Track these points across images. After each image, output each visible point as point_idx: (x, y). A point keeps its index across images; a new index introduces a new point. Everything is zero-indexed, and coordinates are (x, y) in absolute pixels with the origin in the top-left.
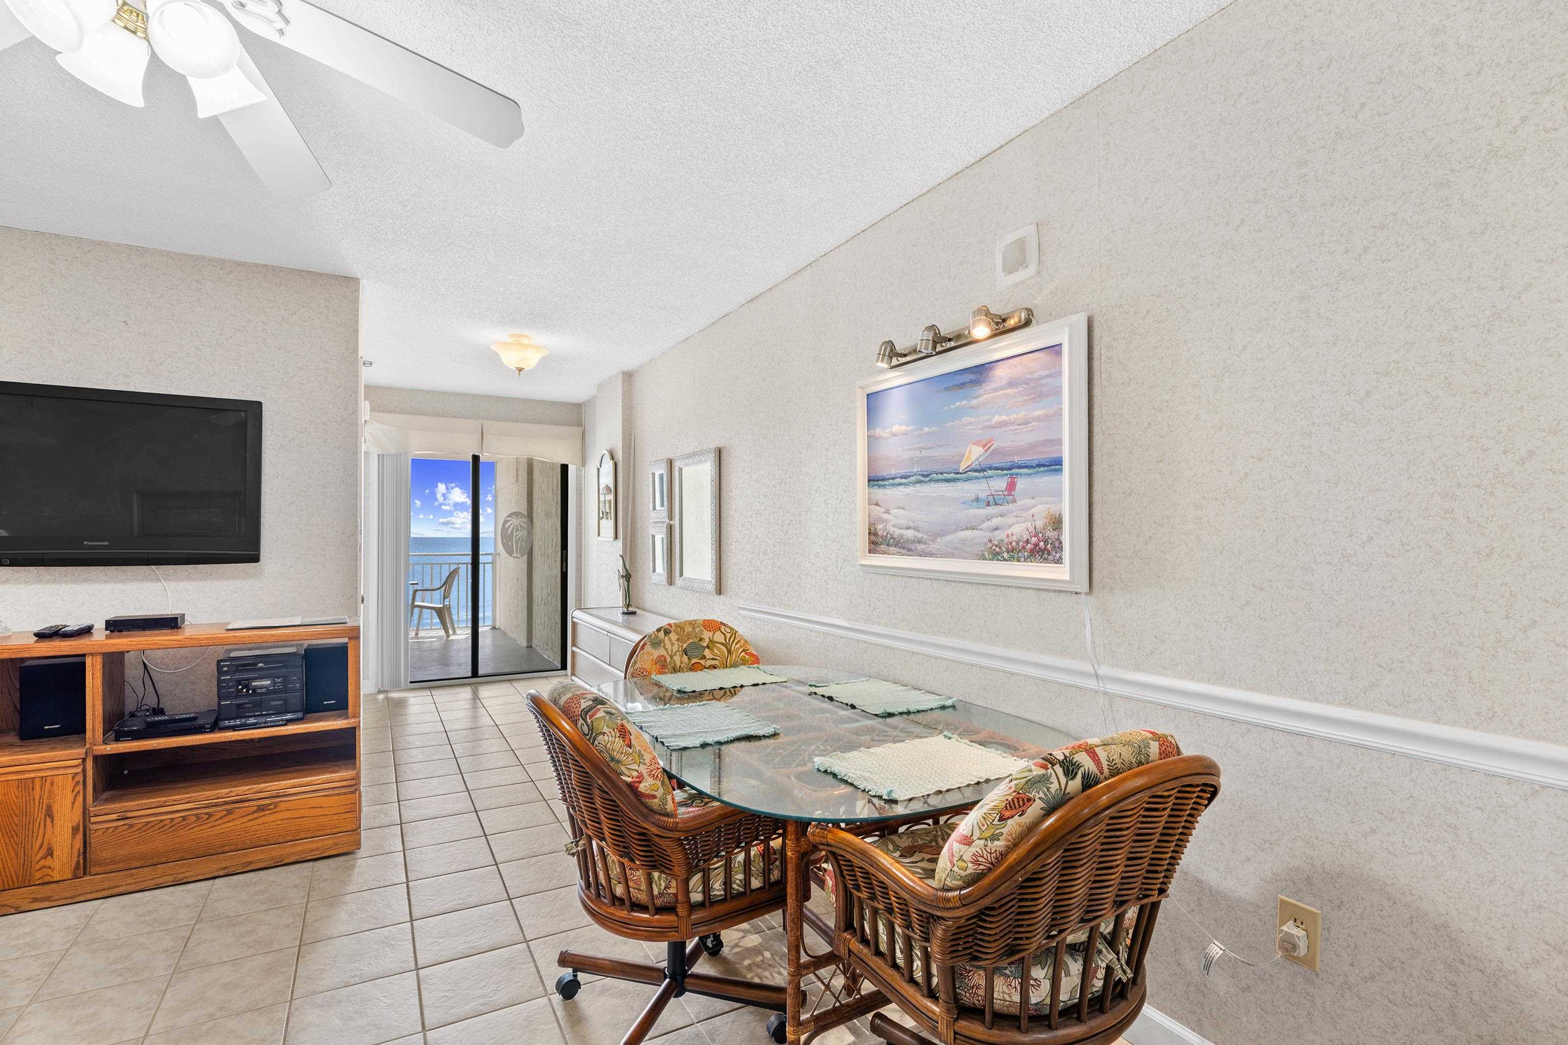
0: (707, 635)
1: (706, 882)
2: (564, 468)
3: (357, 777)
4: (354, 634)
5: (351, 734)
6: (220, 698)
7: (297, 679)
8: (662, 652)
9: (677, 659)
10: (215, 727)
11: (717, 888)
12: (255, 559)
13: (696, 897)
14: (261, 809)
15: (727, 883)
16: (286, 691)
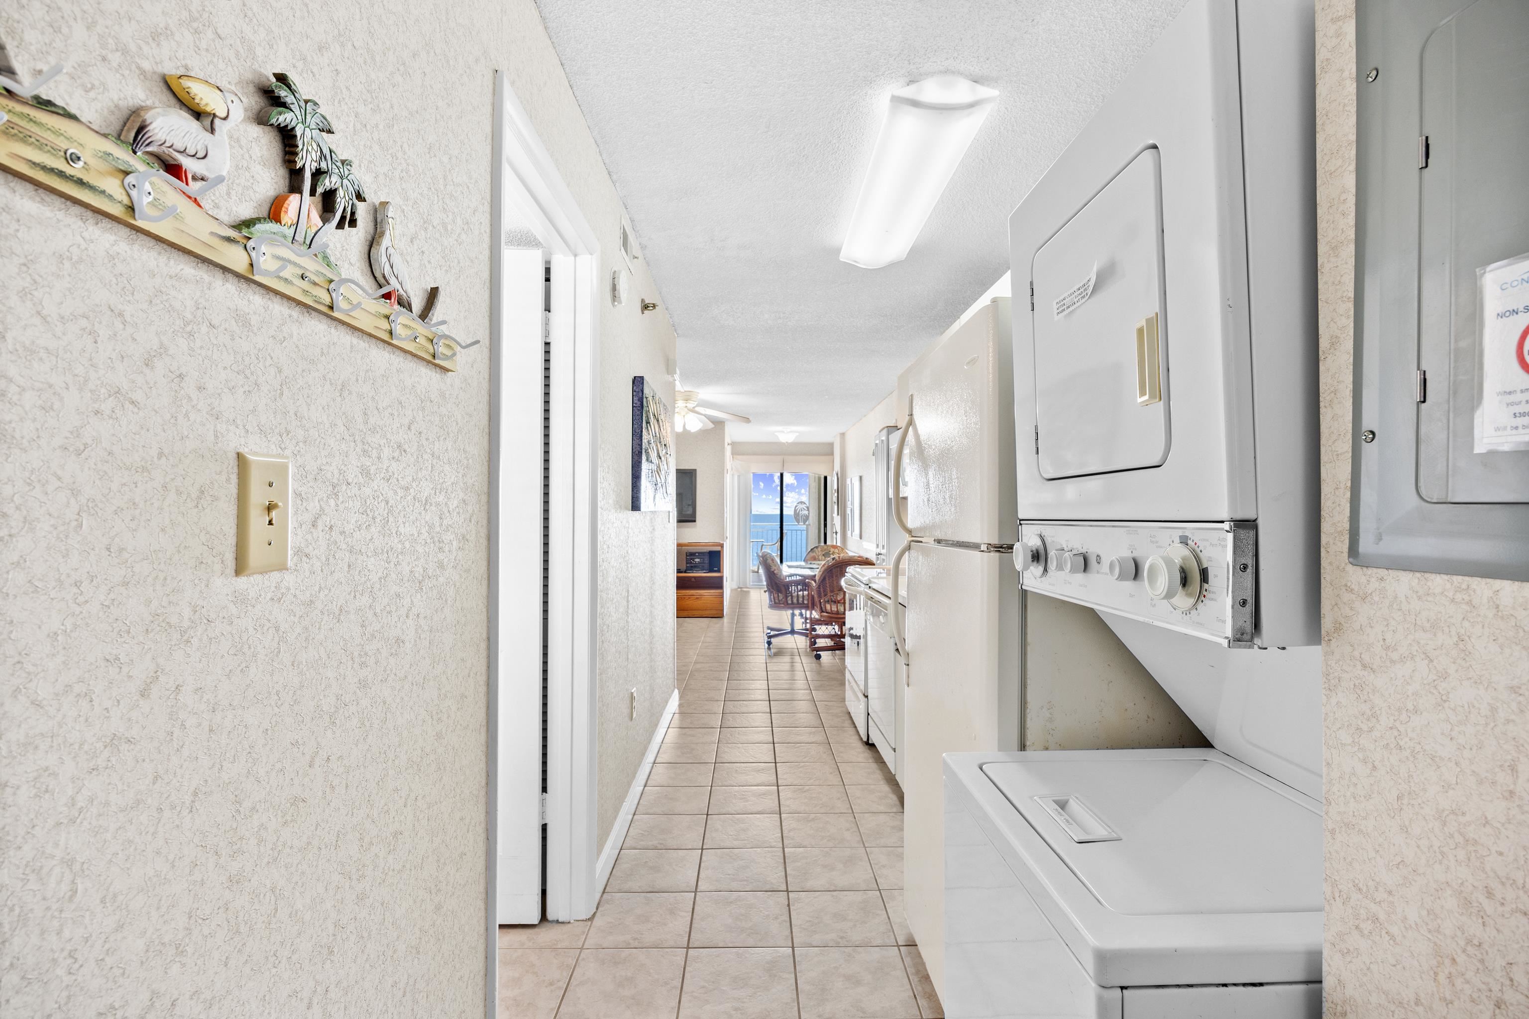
0: (832, 550)
1: (792, 598)
2: (826, 478)
3: (723, 593)
4: (722, 546)
5: (721, 578)
6: (687, 563)
7: (707, 560)
8: (814, 554)
9: (820, 557)
10: (685, 572)
11: (795, 601)
12: (695, 521)
13: (790, 602)
14: (697, 598)
15: (798, 600)
16: (704, 563)
